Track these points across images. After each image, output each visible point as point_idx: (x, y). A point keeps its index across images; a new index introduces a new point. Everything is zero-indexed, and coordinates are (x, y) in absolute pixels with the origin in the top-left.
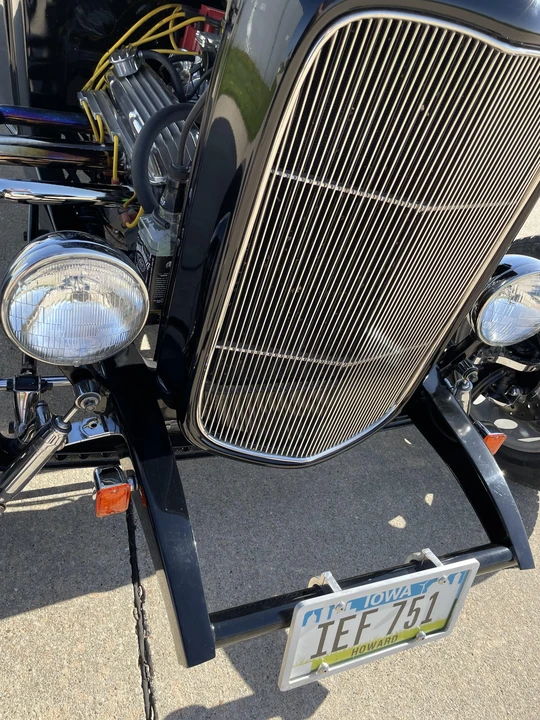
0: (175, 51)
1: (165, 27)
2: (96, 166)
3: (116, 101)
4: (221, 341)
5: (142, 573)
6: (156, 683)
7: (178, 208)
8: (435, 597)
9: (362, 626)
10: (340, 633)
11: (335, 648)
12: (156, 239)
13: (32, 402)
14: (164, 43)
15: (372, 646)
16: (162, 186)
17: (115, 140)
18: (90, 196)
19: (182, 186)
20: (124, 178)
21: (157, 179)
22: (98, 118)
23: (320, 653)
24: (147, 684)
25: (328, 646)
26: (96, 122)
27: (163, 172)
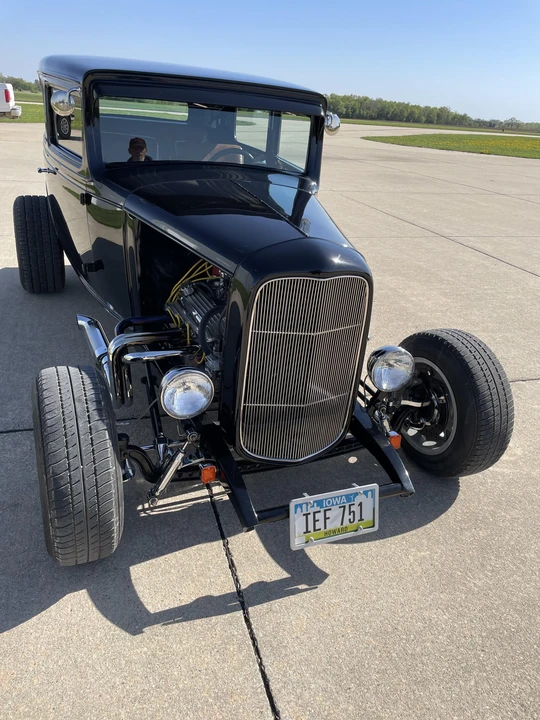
0: (210, 278)
1: (204, 268)
2: (176, 339)
3: (184, 306)
4: (245, 402)
5: (225, 534)
6: (238, 574)
7: (220, 350)
8: (360, 504)
9: (326, 519)
10: (315, 521)
11: (315, 530)
12: (213, 364)
13: (165, 449)
14: (204, 275)
15: (334, 532)
16: (213, 343)
17: (187, 325)
18: (177, 353)
19: (221, 341)
20: (193, 342)
21: (210, 340)
22: (176, 316)
23: (307, 532)
24: (234, 574)
25: (311, 528)
26: (176, 319)
27: (211, 336)
